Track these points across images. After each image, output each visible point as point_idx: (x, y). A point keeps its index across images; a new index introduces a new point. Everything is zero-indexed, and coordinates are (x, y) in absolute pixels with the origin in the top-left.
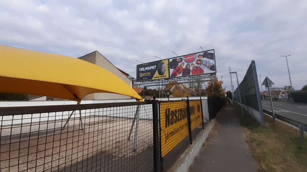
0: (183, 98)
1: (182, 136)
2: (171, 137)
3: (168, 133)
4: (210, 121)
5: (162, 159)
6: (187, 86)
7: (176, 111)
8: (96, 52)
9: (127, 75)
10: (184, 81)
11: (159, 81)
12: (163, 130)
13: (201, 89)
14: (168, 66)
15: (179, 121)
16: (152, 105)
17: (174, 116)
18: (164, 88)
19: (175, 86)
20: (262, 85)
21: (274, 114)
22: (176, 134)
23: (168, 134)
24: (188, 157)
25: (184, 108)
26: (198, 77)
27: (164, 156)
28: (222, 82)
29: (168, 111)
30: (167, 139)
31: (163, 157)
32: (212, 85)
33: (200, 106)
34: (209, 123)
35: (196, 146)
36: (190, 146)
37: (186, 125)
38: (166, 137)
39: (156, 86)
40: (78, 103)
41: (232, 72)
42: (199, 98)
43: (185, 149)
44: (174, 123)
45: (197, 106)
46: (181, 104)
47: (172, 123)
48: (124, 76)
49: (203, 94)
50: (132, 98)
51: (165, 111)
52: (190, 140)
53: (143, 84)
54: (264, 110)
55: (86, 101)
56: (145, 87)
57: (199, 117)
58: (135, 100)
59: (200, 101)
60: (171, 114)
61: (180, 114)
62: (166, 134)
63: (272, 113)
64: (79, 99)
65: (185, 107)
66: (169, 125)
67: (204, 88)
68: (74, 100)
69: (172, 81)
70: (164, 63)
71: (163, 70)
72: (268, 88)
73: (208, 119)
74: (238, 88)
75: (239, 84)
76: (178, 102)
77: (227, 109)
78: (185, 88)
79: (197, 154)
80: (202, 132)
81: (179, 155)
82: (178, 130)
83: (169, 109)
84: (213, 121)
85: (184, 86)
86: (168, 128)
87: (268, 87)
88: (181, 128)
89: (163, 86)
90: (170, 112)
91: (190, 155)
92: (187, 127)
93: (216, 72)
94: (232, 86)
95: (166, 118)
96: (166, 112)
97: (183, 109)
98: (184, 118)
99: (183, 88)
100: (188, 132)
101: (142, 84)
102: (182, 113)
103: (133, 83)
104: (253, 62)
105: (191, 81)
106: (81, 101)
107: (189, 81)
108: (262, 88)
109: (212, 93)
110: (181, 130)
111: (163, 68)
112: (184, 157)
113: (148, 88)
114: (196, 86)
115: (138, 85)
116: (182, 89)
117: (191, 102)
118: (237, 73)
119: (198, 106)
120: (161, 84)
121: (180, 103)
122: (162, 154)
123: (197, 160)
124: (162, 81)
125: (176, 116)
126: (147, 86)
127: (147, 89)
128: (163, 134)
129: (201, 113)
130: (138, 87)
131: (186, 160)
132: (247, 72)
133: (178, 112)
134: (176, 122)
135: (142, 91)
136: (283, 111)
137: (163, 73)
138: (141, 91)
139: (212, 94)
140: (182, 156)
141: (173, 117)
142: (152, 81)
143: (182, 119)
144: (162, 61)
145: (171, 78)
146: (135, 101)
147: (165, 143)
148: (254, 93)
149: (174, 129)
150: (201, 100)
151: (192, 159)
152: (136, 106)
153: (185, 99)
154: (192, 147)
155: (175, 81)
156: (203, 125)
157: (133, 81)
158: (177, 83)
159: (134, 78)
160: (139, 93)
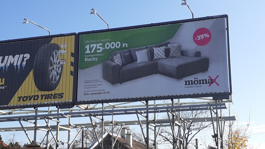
11: (36, 111)
14: (73, 59)
70: (58, 48)
71: (54, 73)
111: (55, 67)
137: (54, 82)
144: (54, 41)
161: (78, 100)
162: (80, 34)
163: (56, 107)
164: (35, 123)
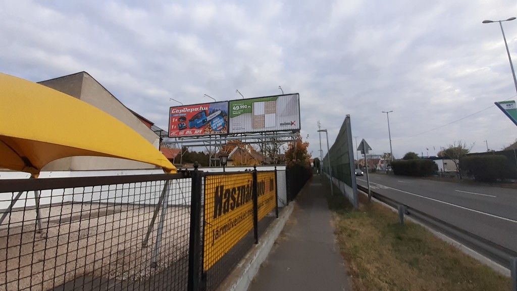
0: (248, 168)
1: (242, 233)
2: (223, 234)
3: (218, 227)
4: (288, 205)
5: (204, 276)
6: (257, 148)
7: (234, 189)
8: (84, 74)
9: (150, 124)
10: (252, 140)
11: (210, 137)
12: (209, 224)
13: (278, 154)
15: (238, 206)
16: (191, 179)
17: (230, 199)
18: (218, 151)
19: (237, 147)
20: (358, 150)
21: (370, 192)
22: (232, 229)
23: (217, 231)
24: (250, 266)
25: (248, 185)
26: (274, 134)
27: (209, 269)
28: (307, 144)
29: (219, 190)
30: (216, 239)
31: (206, 272)
32: (293, 148)
33: (274, 181)
34: (287, 207)
35: (264, 245)
36: (255, 246)
37: (249, 213)
38: (214, 236)
39: (205, 147)
40: (31, 177)
41: (321, 129)
42: (273, 168)
43: (245, 253)
44: (230, 210)
45: (269, 180)
46: (243, 178)
47: (226, 211)
48: (144, 126)
49: (279, 162)
50: (158, 167)
51: (214, 190)
52: (255, 237)
53: (180, 142)
54: (358, 186)
55: (53, 172)
56: (184, 149)
57: (271, 198)
58: (162, 170)
59: (274, 174)
60: (225, 195)
61: (240, 195)
62: (214, 230)
63: (368, 190)
64: (36, 168)
65: (250, 183)
66: (220, 214)
67: (283, 152)
68: (22, 170)
69: (232, 139)
72: (363, 155)
73: (285, 202)
74: (327, 154)
75: (330, 148)
76: (239, 175)
77: (312, 185)
78: (253, 151)
79: (264, 258)
80: (274, 222)
81: (234, 264)
82: (235, 222)
83: (222, 187)
84: (292, 204)
85: (251, 148)
86: (219, 219)
87: (364, 153)
88: (242, 218)
89: (217, 148)
90: (224, 192)
91: (253, 261)
92: (251, 215)
93: (300, 129)
94: (321, 150)
95: (216, 202)
96: (217, 192)
97: (246, 186)
98: (247, 201)
99: (250, 151)
100: (253, 223)
101: (177, 143)
102: (245, 192)
103: (161, 140)
104: (348, 118)
105: (264, 140)
106: (41, 173)
107: (260, 141)
108: (358, 155)
109: (294, 160)
110: (241, 221)
112: (244, 267)
113: (190, 150)
114: (272, 149)
115: (171, 143)
116: (248, 153)
117: (261, 175)
118: (328, 131)
119: (271, 181)
120: (213, 143)
121: (241, 177)
122: (204, 266)
123: (263, 268)
124: (216, 138)
125: (234, 199)
126: (189, 146)
127: (187, 152)
128: (208, 230)
129: (275, 192)
130: (172, 146)
131: (245, 272)
132: (340, 131)
133: (237, 192)
134: (232, 208)
135: (178, 155)
136: (381, 186)
138: (176, 155)
139: (293, 162)
140: (240, 265)
141: (228, 201)
142: (198, 138)
143: (244, 203)
145: (231, 134)
146: (161, 172)
147: (210, 246)
148: (347, 162)
149: (230, 220)
150: (276, 171)
151: (256, 268)
152: (163, 182)
153: (250, 170)
154: (257, 248)
155: (238, 139)
156: (277, 211)
157: (160, 136)
158: (240, 144)
159: (163, 130)
160: (172, 158)
161: (230, 132)
162: (230, 101)
164: (210, 143)
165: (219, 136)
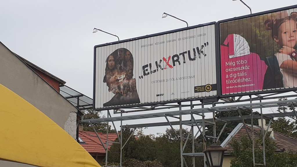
11: (180, 106)
19: (241, 125)
127: (133, 138)
135: (114, 145)
157: (78, 107)
159: (82, 95)
160: (103, 151)
162: (220, 22)
163: (200, 101)
164: (180, 118)
165: (199, 102)
